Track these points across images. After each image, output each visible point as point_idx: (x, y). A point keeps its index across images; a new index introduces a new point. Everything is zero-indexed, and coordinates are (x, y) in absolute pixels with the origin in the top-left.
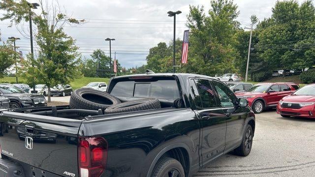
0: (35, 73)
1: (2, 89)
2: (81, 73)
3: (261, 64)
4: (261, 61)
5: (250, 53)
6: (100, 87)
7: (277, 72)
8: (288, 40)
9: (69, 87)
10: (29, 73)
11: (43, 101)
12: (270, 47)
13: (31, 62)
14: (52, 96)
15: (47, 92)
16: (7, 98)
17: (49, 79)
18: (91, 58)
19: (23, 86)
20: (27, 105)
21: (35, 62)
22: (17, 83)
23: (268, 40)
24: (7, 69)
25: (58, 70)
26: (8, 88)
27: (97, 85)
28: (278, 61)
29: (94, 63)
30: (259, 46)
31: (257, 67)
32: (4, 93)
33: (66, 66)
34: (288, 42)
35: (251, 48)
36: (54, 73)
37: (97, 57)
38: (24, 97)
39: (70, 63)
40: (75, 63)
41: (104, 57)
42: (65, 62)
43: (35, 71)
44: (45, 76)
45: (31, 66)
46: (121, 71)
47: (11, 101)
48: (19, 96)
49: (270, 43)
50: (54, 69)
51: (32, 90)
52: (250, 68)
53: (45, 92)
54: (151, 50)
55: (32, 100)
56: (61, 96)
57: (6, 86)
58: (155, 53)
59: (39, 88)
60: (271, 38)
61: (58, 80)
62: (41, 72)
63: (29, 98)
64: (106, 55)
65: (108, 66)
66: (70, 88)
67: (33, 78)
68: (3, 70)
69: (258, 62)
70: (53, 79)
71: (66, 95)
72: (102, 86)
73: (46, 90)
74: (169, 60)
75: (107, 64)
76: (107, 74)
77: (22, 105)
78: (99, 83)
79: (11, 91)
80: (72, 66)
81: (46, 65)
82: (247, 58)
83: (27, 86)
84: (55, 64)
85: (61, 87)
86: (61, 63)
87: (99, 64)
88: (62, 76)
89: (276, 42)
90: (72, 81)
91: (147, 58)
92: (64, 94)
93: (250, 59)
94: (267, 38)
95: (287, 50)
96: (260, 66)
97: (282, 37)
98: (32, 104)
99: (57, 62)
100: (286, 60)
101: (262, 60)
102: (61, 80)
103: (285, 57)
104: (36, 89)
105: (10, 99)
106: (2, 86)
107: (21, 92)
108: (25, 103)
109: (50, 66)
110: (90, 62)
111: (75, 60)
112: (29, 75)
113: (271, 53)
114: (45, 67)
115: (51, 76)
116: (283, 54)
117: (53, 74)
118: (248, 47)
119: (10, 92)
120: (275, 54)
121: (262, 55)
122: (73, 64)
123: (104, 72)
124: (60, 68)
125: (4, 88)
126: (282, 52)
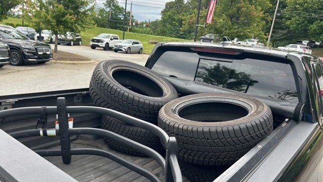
0: (42, 18)
1: (2, 33)
2: (94, 22)
3: (285, 31)
4: (286, 28)
5: (276, 19)
6: (111, 39)
7: (301, 42)
8: (319, 9)
9: (78, 36)
10: (35, 16)
11: (48, 51)
12: (299, 14)
13: (39, 4)
14: (59, 44)
15: (54, 39)
16: (6, 45)
17: (58, 25)
18: (103, 7)
19: (29, 30)
20: (29, 54)
21: (43, 4)
22: (23, 26)
23: (297, 6)
24: (12, 9)
25: (68, 17)
26: (10, 32)
27: (108, 37)
28: (306, 30)
29: (106, 12)
30: (286, 12)
31: (281, 35)
32: (3, 38)
33: (78, 13)
34: (319, 11)
35: (277, 13)
36: (64, 19)
37: (110, 6)
38: (27, 45)
39: (82, 10)
40: (88, 10)
41: (117, 7)
42: (77, 8)
43: (42, 15)
44: (53, 22)
45: (38, 9)
46: (134, 24)
47: (11, 49)
48: (21, 43)
49: (299, 10)
50: (64, 15)
51: (38, 35)
52: (273, 35)
53: (52, 39)
54: (167, 4)
55: (36, 49)
56: (69, 45)
57: (8, 30)
58: (171, 7)
59: (46, 34)
60: (301, 5)
61: (68, 28)
62: (49, 17)
63: (32, 47)
64: (119, 4)
65: (121, 16)
66: (80, 37)
67: (39, 23)
68: (7, 10)
69: (282, 29)
70: (62, 26)
71: (74, 45)
72: (114, 39)
73: (54, 37)
74: (192, 17)
75: (120, 15)
76: (120, 26)
77: (23, 53)
78: (111, 35)
79: (13, 36)
80: (84, 13)
81: (55, 9)
82: (272, 24)
83: (33, 30)
84: (66, 9)
85: (69, 36)
86: (72, 8)
87: (112, 13)
88: (72, 23)
89: (306, 10)
90: (83, 31)
91: (162, 12)
92: (72, 43)
93: (274, 26)
94: (296, 4)
95: (317, 19)
96: (284, 34)
97: (314, 4)
98: (35, 54)
99: (68, 7)
100: (315, 30)
101: (288, 27)
102: (70, 28)
103: (314, 27)
104: (42, 35)
105: (10, 46)
106: (3, 29)
107: (24, 38)
108: (28, 52)
109: (60, 11)
110: (102, 11)
111: (88, 7)
112: (34, 20)
113: (298, 20)
114: (53, 12)
115: (59, 22)
116: (312, 24)
117: (63, 21)
118: (274, 12)
119: (11, 37)
120: (303, 22)
121: (288, 22)
122: (86, 11)
123: (116, 23)
124: (71, 15)
125: (5, 32)
126: (311, 21)
